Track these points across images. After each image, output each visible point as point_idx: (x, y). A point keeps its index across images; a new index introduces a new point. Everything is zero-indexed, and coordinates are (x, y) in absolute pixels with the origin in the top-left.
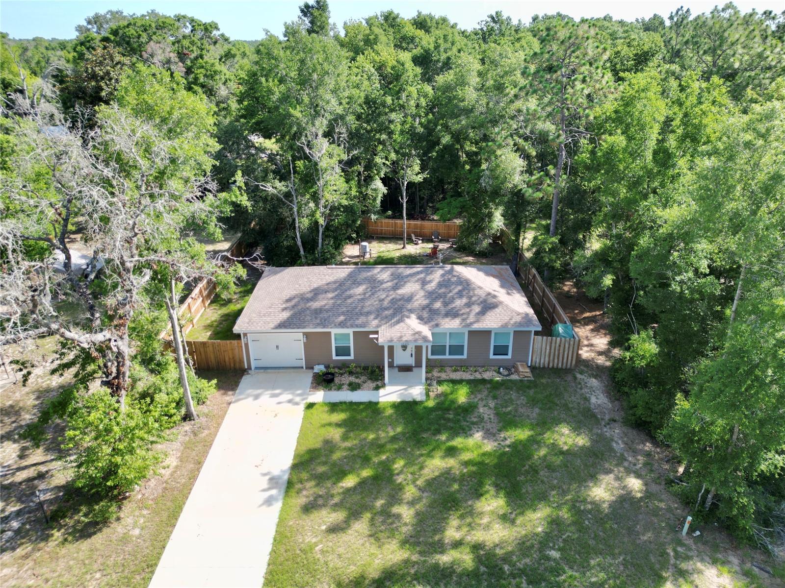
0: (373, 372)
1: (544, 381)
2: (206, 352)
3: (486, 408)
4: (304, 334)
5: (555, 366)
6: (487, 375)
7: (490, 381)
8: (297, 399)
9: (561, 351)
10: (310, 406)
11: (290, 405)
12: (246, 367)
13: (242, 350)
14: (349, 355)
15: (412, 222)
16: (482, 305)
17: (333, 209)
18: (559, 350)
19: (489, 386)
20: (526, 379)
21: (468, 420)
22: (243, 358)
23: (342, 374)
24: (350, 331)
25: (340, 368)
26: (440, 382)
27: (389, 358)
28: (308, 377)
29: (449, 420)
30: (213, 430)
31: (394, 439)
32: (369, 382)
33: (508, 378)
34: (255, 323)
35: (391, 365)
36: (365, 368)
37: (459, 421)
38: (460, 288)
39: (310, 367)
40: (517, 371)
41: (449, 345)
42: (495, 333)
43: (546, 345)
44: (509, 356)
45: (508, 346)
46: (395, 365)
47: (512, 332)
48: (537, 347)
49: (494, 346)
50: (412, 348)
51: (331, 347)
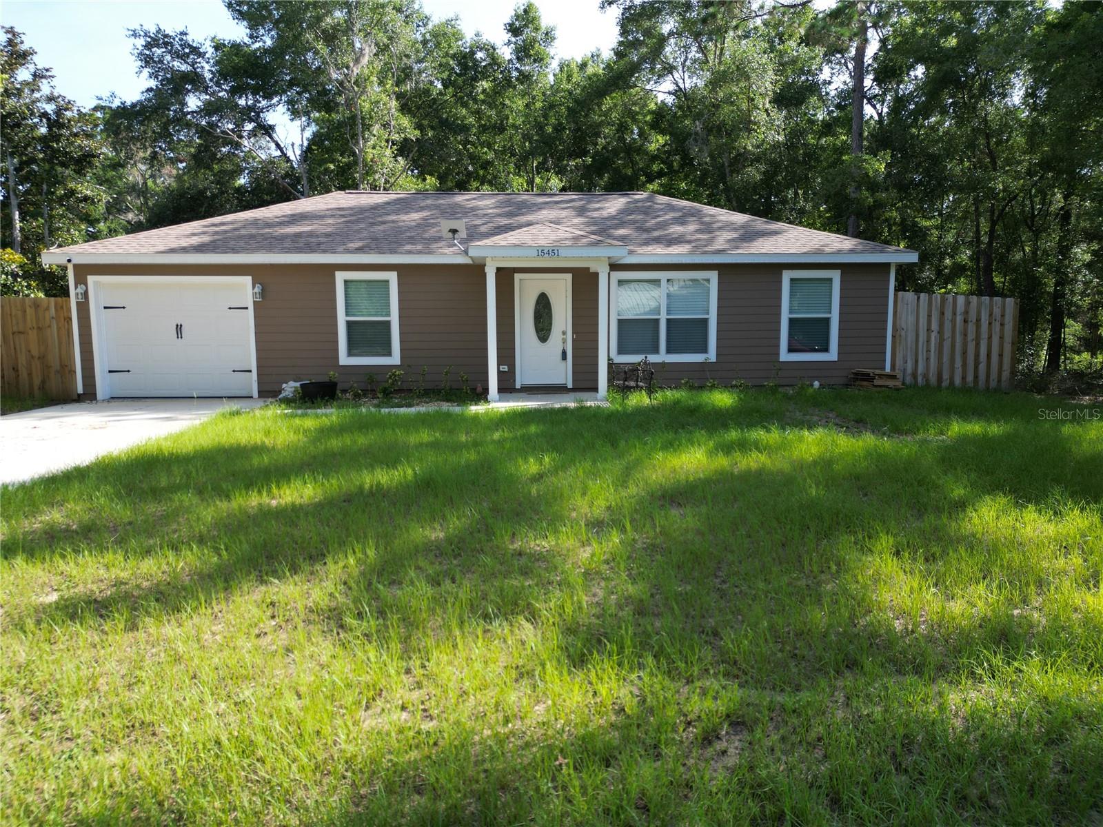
4: (254, 271)
12: (80, 390)
14: (387, 354)
18: (964, 334)
24: (388, 272)
32: (441, 402)
35: (506, 383)
39: (270, 390)
41: (668, 321)
42: (792, 280)
43: (929, 316)
44: (833, 355)
45: (827, 320)
46: (518, 386)
47: (836, 275)
48: (904, 326)
49: (791, 321)
50: (564, 333)
51: (336, 325)
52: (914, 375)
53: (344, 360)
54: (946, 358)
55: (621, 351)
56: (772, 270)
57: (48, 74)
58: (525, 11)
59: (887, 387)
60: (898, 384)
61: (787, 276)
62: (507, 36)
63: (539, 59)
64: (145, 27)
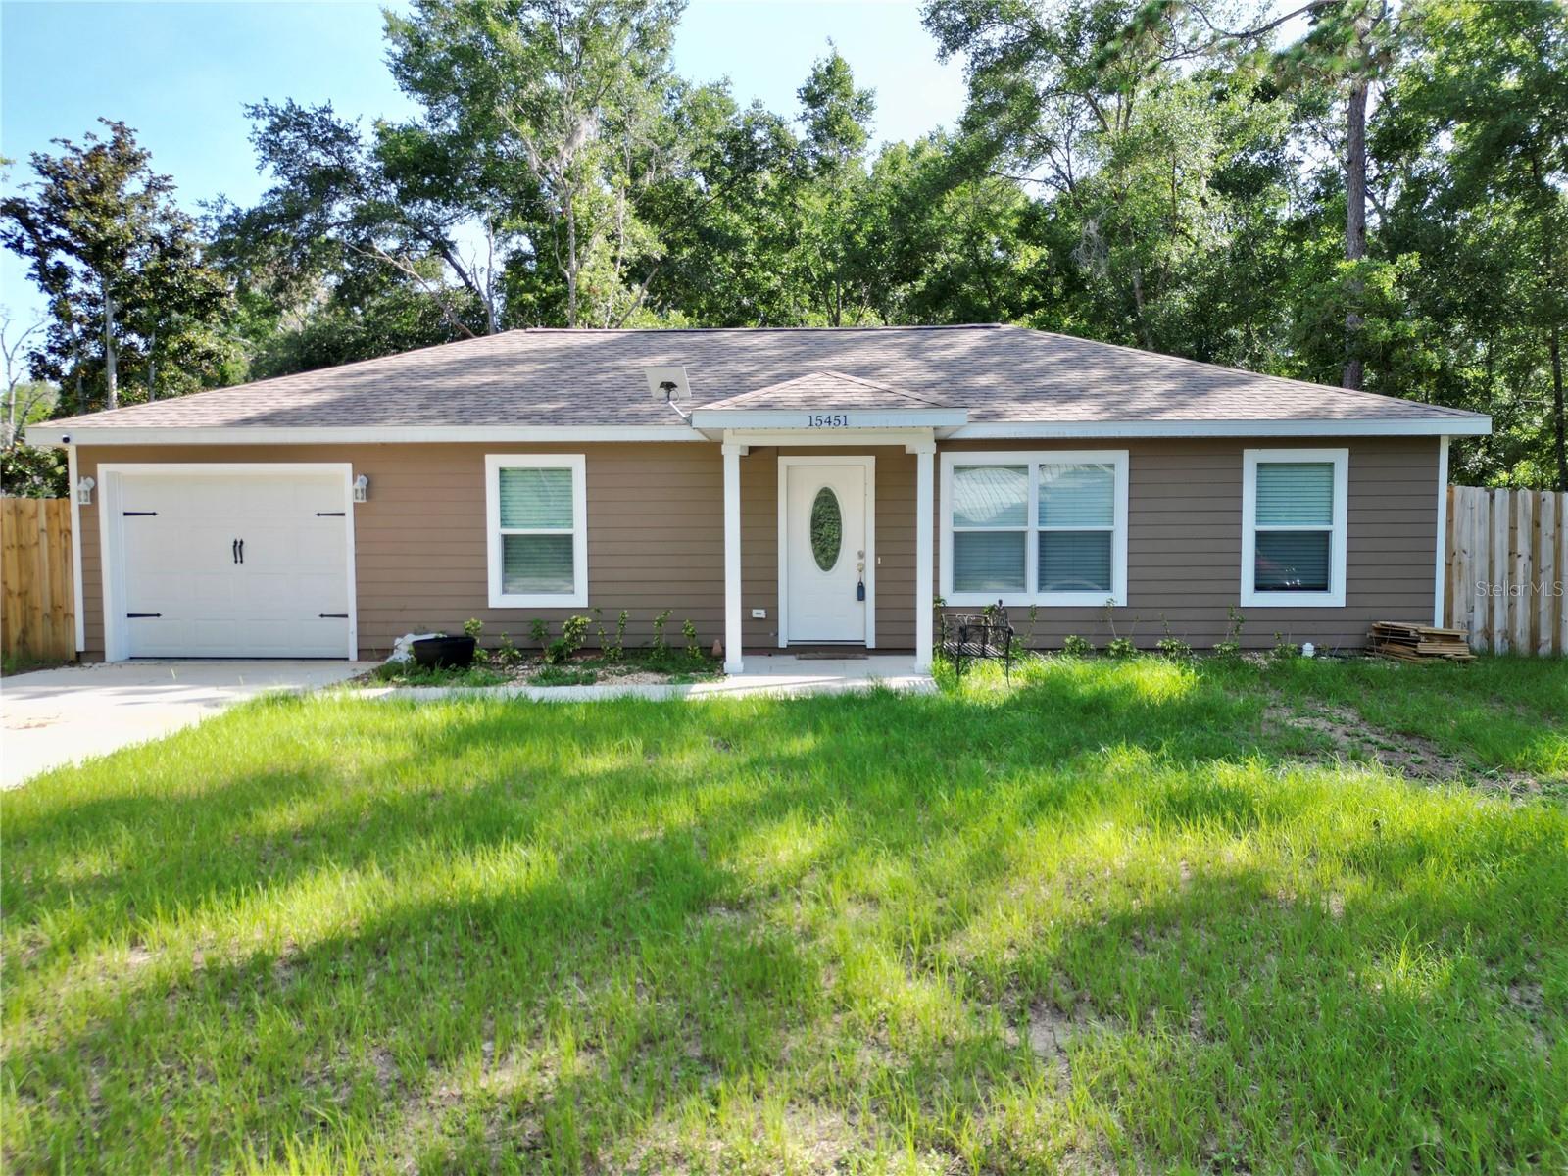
0: (672, 655)
4: (358, 462)
12: (80, 646)
13: (67, 554)
14: (566, 589)
24: (572, 451)
36: (640, 652)
39: (378, 650)
41: (1042, 535)
42: (1260, 465)
43: (1513, 529)
44: (1336, 596)
45: (1325, 536)
46: (782, 643)
47: (1340, 457)
48: (1466, 545)
49: (1260, 535)
50: (862, 555)
51: (484, 542)
52: (1488, 633)
53: (497, 599)
54: (1545, 605)
55: (958, 586)
56: (1227, 447)
57: (166, 184)
58: (829, 69)
59: (1440, 656)
60: (1462, 650)
61: (1251, 458)
62: (802, 107)
63: (848, 139)
64: (271, 103)
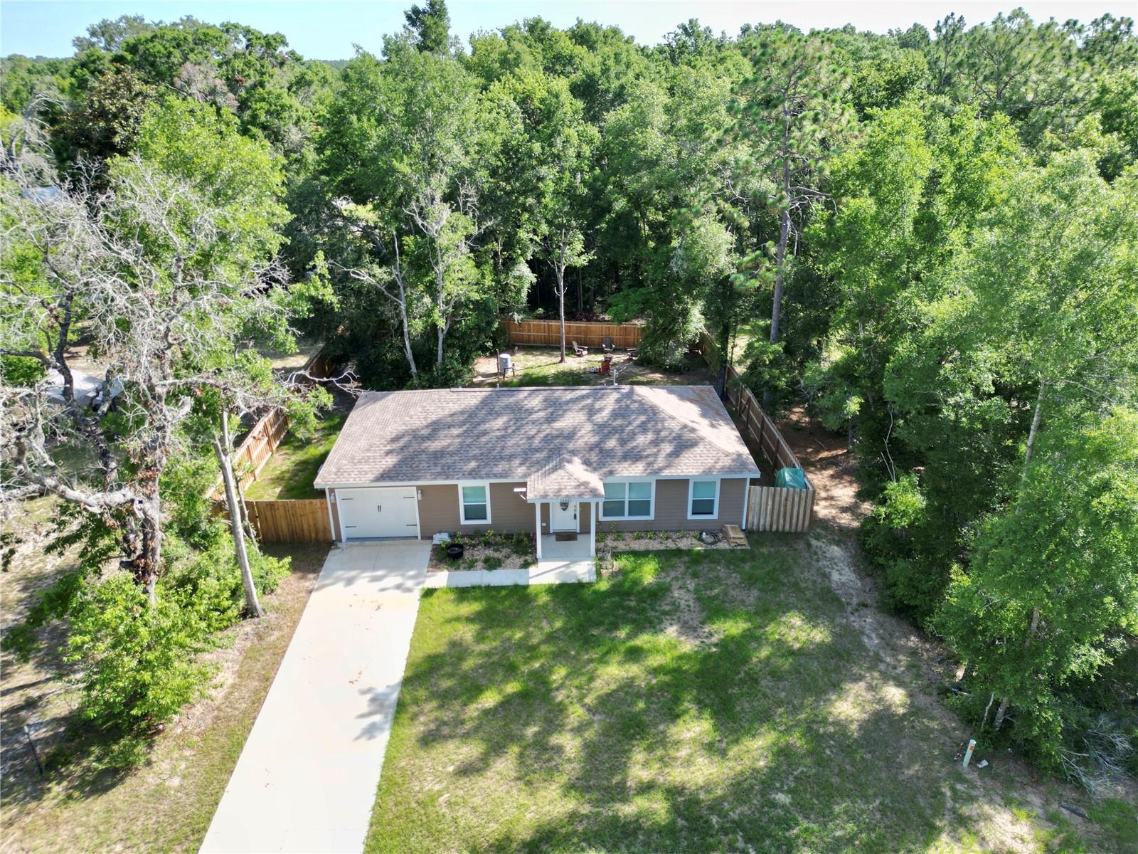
0: (519, 542)
1: (764, 550)
2: (274, 517)
3: (682, 591)
4: (419, 488)
5: (780, 528)
6: (684, 544)
7: (689, 552)
8: (410, 583)
9: (789, 507)
10: (429, 593)
11: (398, 592)
12: (334, 538)
13: (328, 513)
14: (485, 518)
15: (573, 324)
16: (675, 443)
17: (458, 306)
18: (785, 506)
19: (686, 559)
20: (739, 548)
21: (657, 608)
22: (329, 524)
23: (474, 546)
24: (485, 483)
25: (471, 537)
26: (616, 555)
27: (542, 521)
28: (425, 551)
29: (630, 609)
30: (286, 630)
31: (551, 638)
32: (514, 556)
33: (714, 547)
34: (346, 475)
35: (545, 532)
36: (508, 537)
37: (644, 610)
38: (643, 418)
39: (427, 537)
40: (726, 537)
41: (630, 501)
42: (695, 483)
43: (768, 498)
44: (714, 516)
45: (713, 501)
46: (552, 531)
47: (718, 480)
48: (754, 501)
49: (694, 501)
50: (575, 507)
51: (459, 507)
52: (758, 526)
53: (463, 522)
54: (775, 518)
55: (605, 515)
56: (683, 483)
61: (692, 481)
